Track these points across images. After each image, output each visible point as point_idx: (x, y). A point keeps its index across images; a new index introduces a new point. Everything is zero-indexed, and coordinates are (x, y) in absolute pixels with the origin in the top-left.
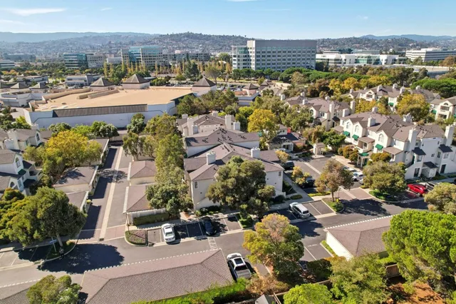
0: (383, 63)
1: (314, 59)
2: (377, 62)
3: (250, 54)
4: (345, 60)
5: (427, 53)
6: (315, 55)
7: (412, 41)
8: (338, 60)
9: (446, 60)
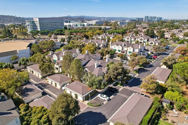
0: (86, 26)
1: (63, 25)
2: (84, 25)
3: (36, 24)
4: (72, 25)
5: (96, 22)
6: (63, 24)
7: (85, 18)
8: (70, 25)
9: (104, 24)
